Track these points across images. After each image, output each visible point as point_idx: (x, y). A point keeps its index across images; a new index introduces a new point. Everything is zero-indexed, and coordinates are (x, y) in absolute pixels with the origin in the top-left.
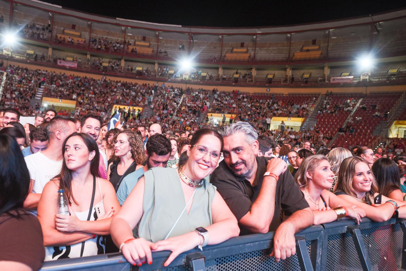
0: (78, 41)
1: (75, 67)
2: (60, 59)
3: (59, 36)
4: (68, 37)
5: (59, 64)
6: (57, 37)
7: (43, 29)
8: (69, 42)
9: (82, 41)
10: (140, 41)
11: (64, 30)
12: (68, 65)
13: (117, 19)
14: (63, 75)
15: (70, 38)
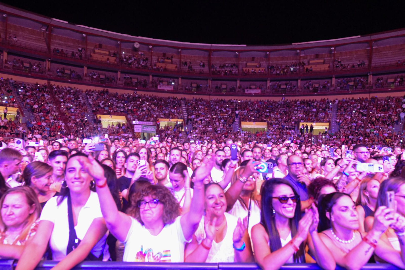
0: (259, 70)
1: (259, 93)
2: (247, 88)
3: (244, 69)
4: (252, 68)
5: (246, 92)
6: (243, 70)
7: (232, 66)
8: (253, 72)
9: (263, 70)
10: (314, 59)
11: (246, 64)
12: (253, 92)
13: (293, 44)
14: (250, 101)
15: (253, 69)
